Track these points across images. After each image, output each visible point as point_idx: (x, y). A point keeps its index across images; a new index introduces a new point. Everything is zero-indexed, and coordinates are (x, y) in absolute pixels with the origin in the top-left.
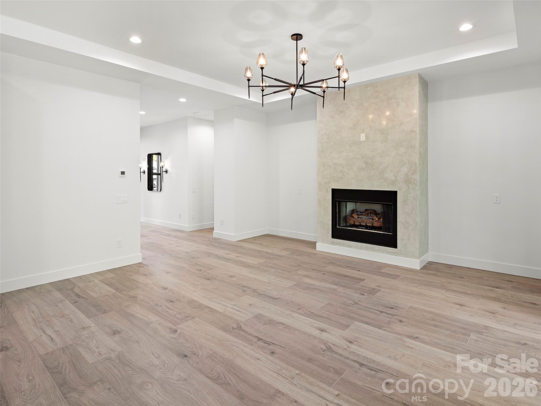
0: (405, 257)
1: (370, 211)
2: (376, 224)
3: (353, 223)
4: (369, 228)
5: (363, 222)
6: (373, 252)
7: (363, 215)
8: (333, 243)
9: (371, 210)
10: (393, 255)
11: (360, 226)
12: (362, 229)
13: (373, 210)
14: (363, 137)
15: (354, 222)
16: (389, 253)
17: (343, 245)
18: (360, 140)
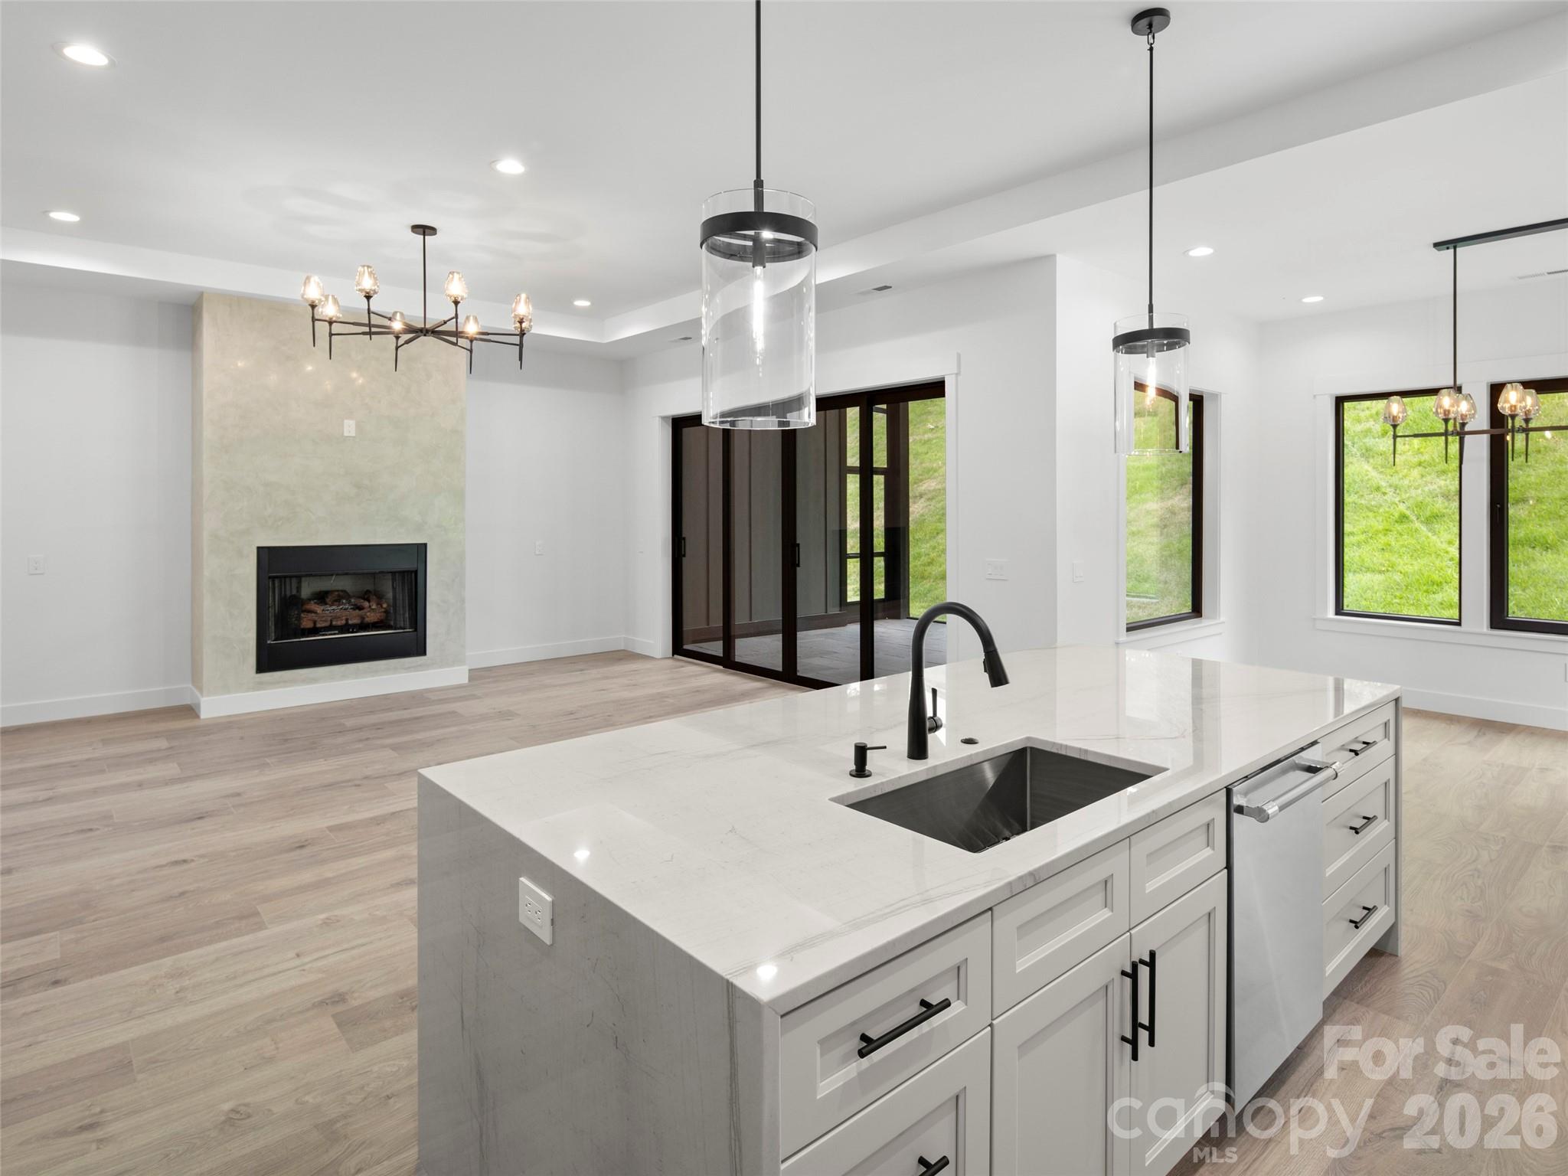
0: (440, 667)
1: (336, 593)
2: (371, 617)
3: (310, 625)
4: (353, 630)
5: (338, 618)
6: (373, 676)
7: (326, 604)
8: (260, 686)
9: (338, 591)
10: (418, 671)
11: (331, 628)
12: (335, 634)
13: (342, 591)
14: (349, 428)
15: (315, 622)
16: (408, 669)
17: (293, 682)
18: (343, 433)
